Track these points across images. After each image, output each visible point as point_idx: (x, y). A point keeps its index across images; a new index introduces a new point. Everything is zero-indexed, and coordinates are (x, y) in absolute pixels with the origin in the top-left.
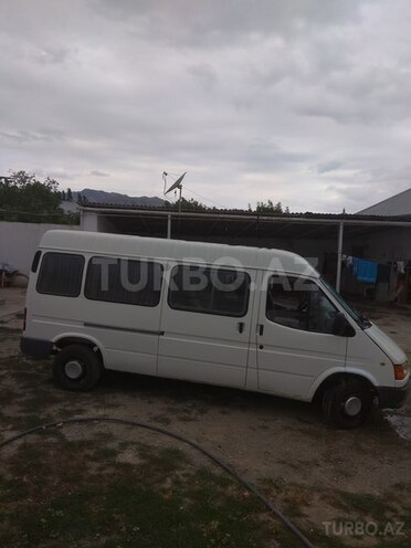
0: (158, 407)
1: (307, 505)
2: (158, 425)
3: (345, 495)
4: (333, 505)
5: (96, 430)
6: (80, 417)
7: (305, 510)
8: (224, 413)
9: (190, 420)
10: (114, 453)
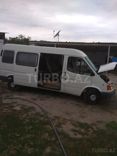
0: (35, 96)
1: (64, 124)
2: (32, 101)
3: (78, 123)
4: (73, 125)
5: (13, 101)
6: (11, 97)
7: (63, 126)
8: (55, 99)
9: (43, 100)
10: (14, 107)
